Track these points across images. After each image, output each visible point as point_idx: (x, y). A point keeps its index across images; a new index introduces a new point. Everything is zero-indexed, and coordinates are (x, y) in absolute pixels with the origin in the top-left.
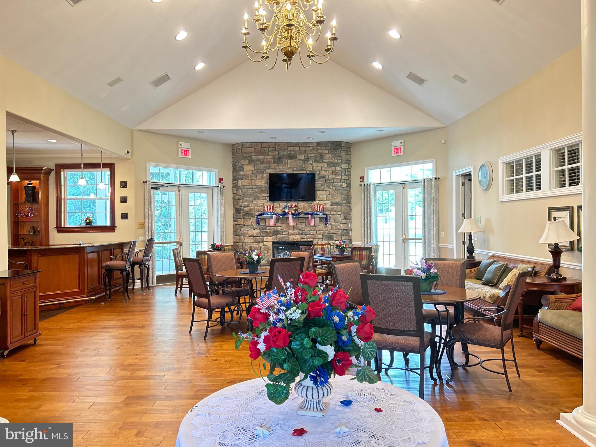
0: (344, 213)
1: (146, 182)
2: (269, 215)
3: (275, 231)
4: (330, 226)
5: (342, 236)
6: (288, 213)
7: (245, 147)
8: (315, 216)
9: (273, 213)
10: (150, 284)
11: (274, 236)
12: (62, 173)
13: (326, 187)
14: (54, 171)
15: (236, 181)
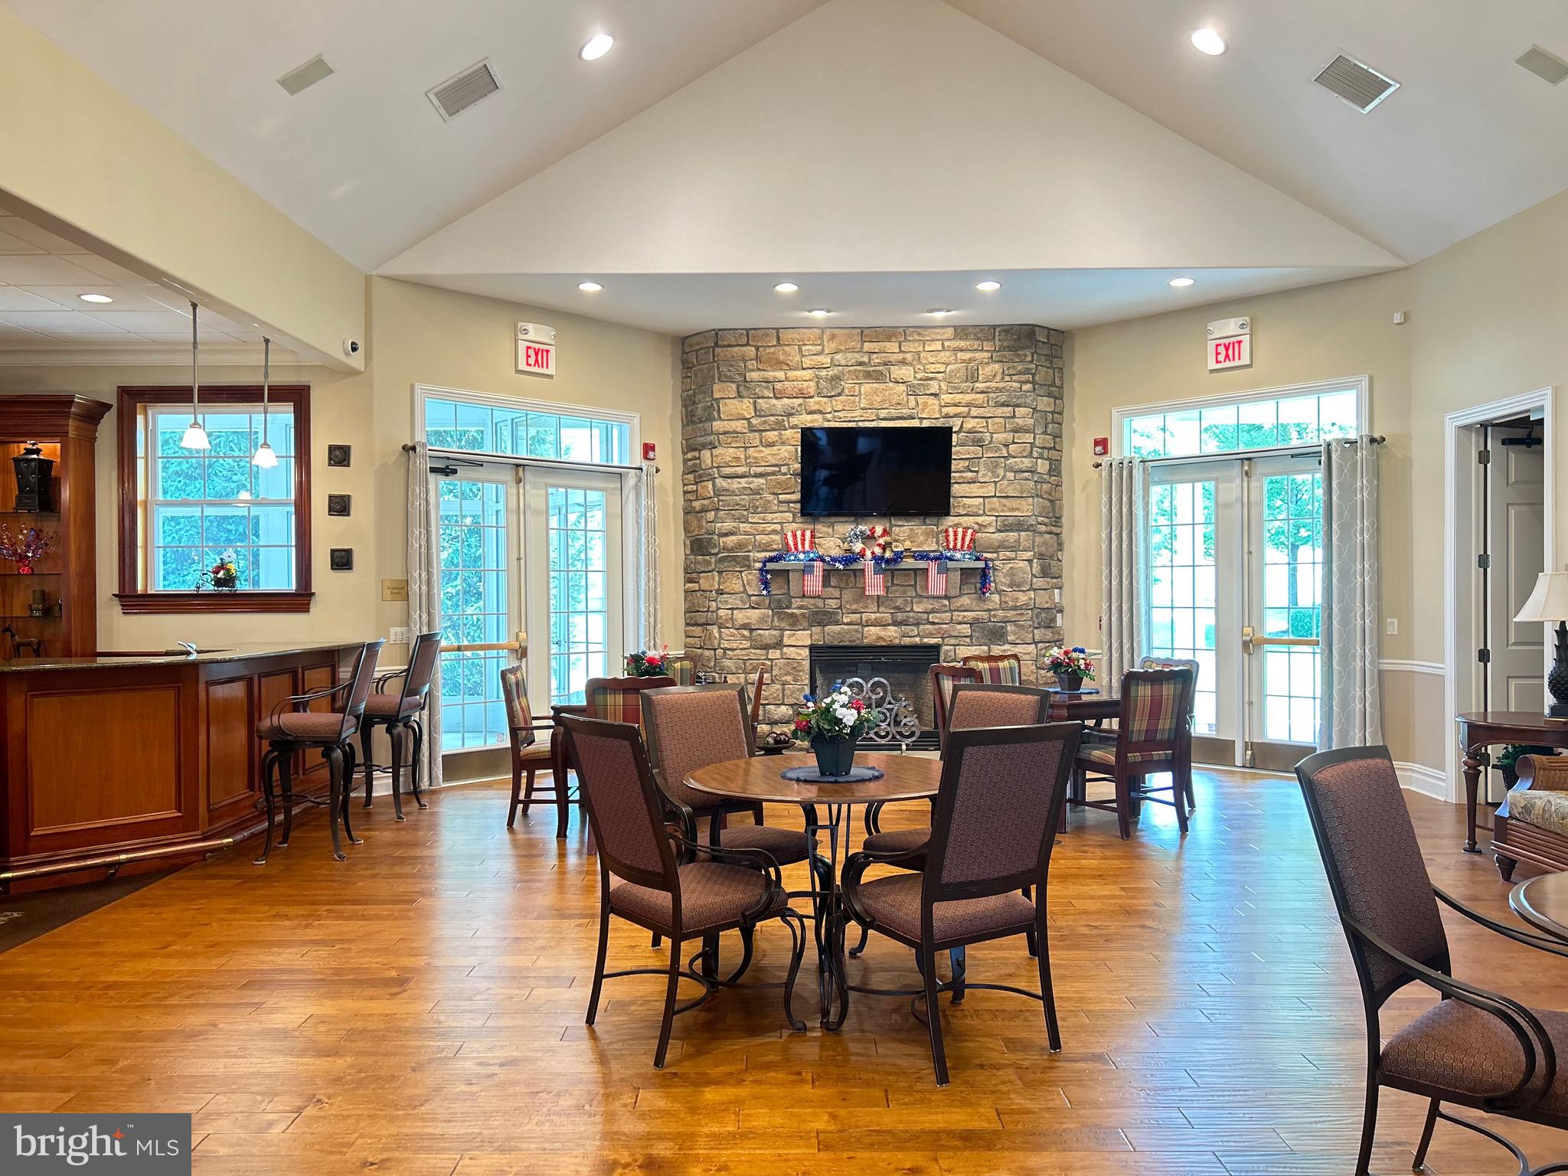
0: (1041, 556)
1: (414, 448)
2: (799, 560)
3: (817, 613)
4: (996, 597)
5: (1036, 631)
6: (862, 554)
7: (725, 343)
8: (950, 564)
9: (812, 555)
10: (425, 784)
11: (816, 629)
12: (140, 419)
13: (982, 469)
14: (114, 410)
15: (696, 454)
